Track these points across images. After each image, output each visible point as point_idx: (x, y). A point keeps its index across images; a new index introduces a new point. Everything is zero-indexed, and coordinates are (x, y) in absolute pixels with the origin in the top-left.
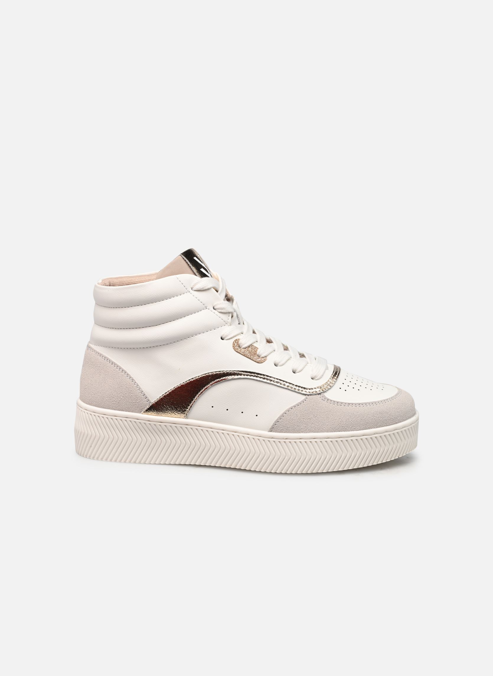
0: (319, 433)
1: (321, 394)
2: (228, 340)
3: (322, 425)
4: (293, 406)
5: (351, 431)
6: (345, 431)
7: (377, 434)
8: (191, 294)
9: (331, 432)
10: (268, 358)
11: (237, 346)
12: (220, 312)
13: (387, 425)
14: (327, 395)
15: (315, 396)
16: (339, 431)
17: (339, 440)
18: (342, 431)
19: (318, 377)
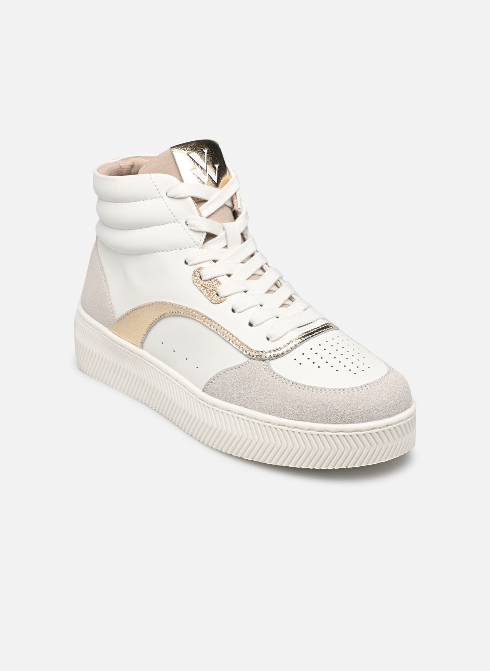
0: (249, 410)
1: (266, 361)
2: (190, 266)
3: (255, 401)
4: (230, 368)
5: (284, 418)
6: (277, 415)
7: (313, 430)
8: (163, 200)
9: (262, 412)
10: (228, 298)
11: (198, 276)
12: (191, 230)
13: (331, 423)
14: (274, 364)
15: (258, 361)
16: (271, 414)
17: (279, 427)
18: (274, 415)
19: (274, 339)
